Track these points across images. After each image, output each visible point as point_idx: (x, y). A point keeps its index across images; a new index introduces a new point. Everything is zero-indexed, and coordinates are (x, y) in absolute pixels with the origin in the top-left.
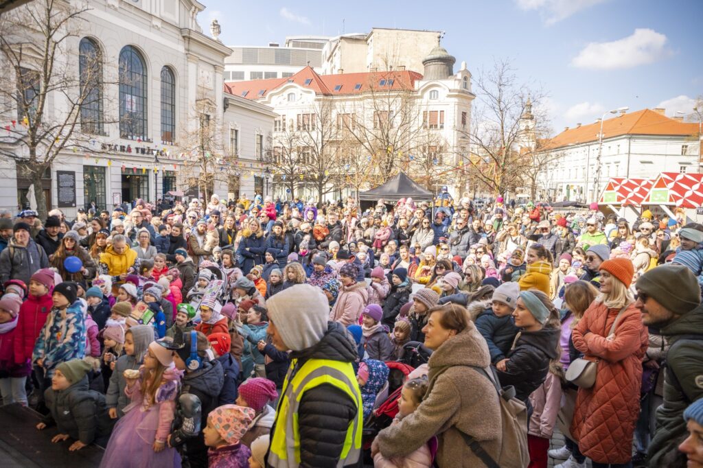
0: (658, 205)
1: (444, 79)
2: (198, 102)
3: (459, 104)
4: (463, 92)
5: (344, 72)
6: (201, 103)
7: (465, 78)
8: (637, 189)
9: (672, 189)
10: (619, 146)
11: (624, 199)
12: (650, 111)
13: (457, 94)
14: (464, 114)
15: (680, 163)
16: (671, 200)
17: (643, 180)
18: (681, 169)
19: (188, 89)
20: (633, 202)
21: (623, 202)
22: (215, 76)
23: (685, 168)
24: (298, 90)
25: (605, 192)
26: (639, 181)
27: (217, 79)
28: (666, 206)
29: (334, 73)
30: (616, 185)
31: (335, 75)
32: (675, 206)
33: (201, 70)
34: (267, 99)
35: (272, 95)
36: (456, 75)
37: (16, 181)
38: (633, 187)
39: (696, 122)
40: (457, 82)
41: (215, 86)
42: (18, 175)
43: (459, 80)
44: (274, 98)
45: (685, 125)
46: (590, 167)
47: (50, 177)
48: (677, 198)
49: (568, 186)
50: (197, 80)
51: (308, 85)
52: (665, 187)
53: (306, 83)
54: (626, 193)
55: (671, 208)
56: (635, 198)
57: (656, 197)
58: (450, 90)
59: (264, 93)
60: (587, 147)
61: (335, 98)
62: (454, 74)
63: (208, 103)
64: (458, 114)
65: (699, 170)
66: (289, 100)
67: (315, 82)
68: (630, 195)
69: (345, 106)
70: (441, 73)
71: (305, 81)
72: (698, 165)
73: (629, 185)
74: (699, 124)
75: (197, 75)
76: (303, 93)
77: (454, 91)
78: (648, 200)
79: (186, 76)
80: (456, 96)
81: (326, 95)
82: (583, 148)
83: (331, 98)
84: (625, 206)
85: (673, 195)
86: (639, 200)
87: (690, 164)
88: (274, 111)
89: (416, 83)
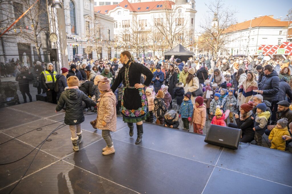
0: (281, 55)
1: (184, 4)
2: (84, 16)
3: (191, 15)
4: (192, 10)
5: (141, 2)
6: (86, 16)
7: (193, 4)
8: (270, 49)
9: (286, 48)
10: (254, 32)
11: (265, 53)
12: (267, 17)
13: (189, 10)
14: (192, 19)
15: (278, 39)
16: (286, 53)
17: (273, 45)
18: (279, 41)
19: (80, 11)
20: (269, 54)
21: (265, 54)
22: (90, 4)
23: (280, 40)
24: (122, 9)
25: (258, 50)
26: (271, 46)
27: (91, 6)
28: (284, 55)
29: (136, 2)
30: (262, 48)
31: (137, 3)
32: (287, 55)
33: (85, 2)
34: (109, 14)
35: (111, 12)
36: (189, 3)
37: (18, 51)
38: (269, 48)
39: (287, 21)
40: (190, 5)
41: (91, 9)
42: (19, 49)
43: (191, 4)
44: (112, 13)
45: (281, 22)
46: (242, 41)
47: (30, 49)
48: (288, 52)
49: (232, 49)
50: (84, 6)
51: (126, 7)
52: (284, 48)
53: (125, 7)
54: (266, 51)
55: (286, 56)
56: (270, 52)
57: (280, 52)
58: (186, 9)
59: (107, 11)
60: (240, 32)
61: (138, 13)
62: (188, 2)
63: (88, 16)
64: (190, 19)
65: (287, 41)
66: (118, 14)
67: (129, 6)
68: (268, 51)
69: (142, 16)
70: (183, 1)
71: (125, 6)
72: (286, 39)
73: (267, 47)
74: (288, 21)
75: (83, 4)
76: (125, 11)
77: (189, 9)
78: (276, 53)
79: (79, 5)
80: (189, 11)
81: (134, 12)
82: (239, 33)
83: (136, 13)
84: (266, 55)
85: (287, 51)
86: (271, 53)
87: (282, 39)
88: (114, 19)
89: (173, 6)
